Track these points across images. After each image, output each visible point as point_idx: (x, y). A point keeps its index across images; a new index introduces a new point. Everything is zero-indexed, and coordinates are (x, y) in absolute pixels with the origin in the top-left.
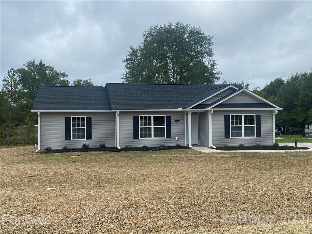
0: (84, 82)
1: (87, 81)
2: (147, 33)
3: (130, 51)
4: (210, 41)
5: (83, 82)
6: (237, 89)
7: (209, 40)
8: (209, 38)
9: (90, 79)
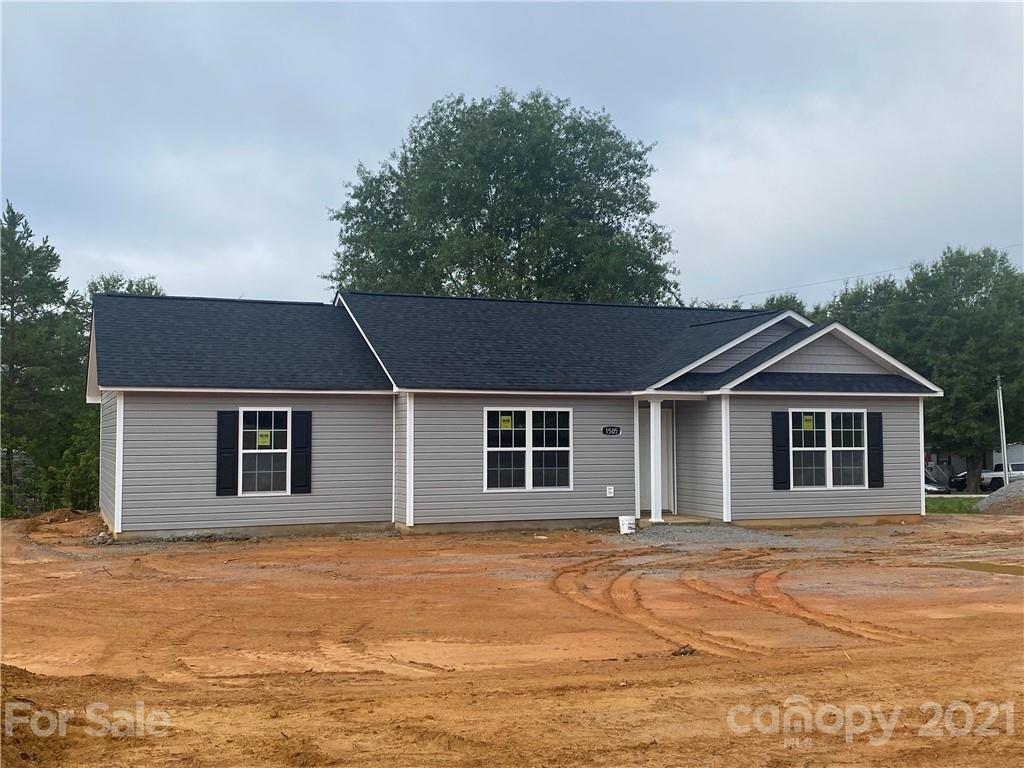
0: (131, 285)
1: (142, 282)
2: (422, 124)
3: (358, 182)
4: (641, 159)
5: (126, 286)
6: (809, 324)
7: (639, 156)
8: (639, 149)
9: (154, 278)
